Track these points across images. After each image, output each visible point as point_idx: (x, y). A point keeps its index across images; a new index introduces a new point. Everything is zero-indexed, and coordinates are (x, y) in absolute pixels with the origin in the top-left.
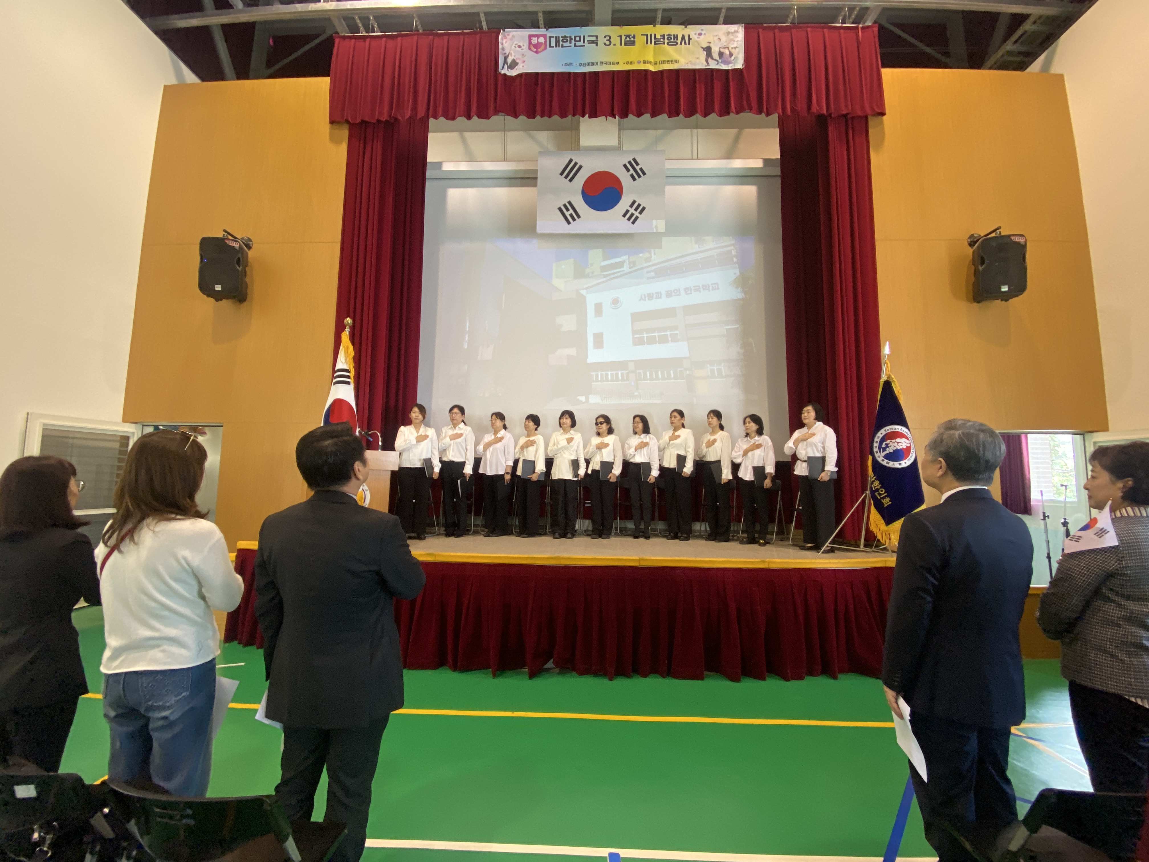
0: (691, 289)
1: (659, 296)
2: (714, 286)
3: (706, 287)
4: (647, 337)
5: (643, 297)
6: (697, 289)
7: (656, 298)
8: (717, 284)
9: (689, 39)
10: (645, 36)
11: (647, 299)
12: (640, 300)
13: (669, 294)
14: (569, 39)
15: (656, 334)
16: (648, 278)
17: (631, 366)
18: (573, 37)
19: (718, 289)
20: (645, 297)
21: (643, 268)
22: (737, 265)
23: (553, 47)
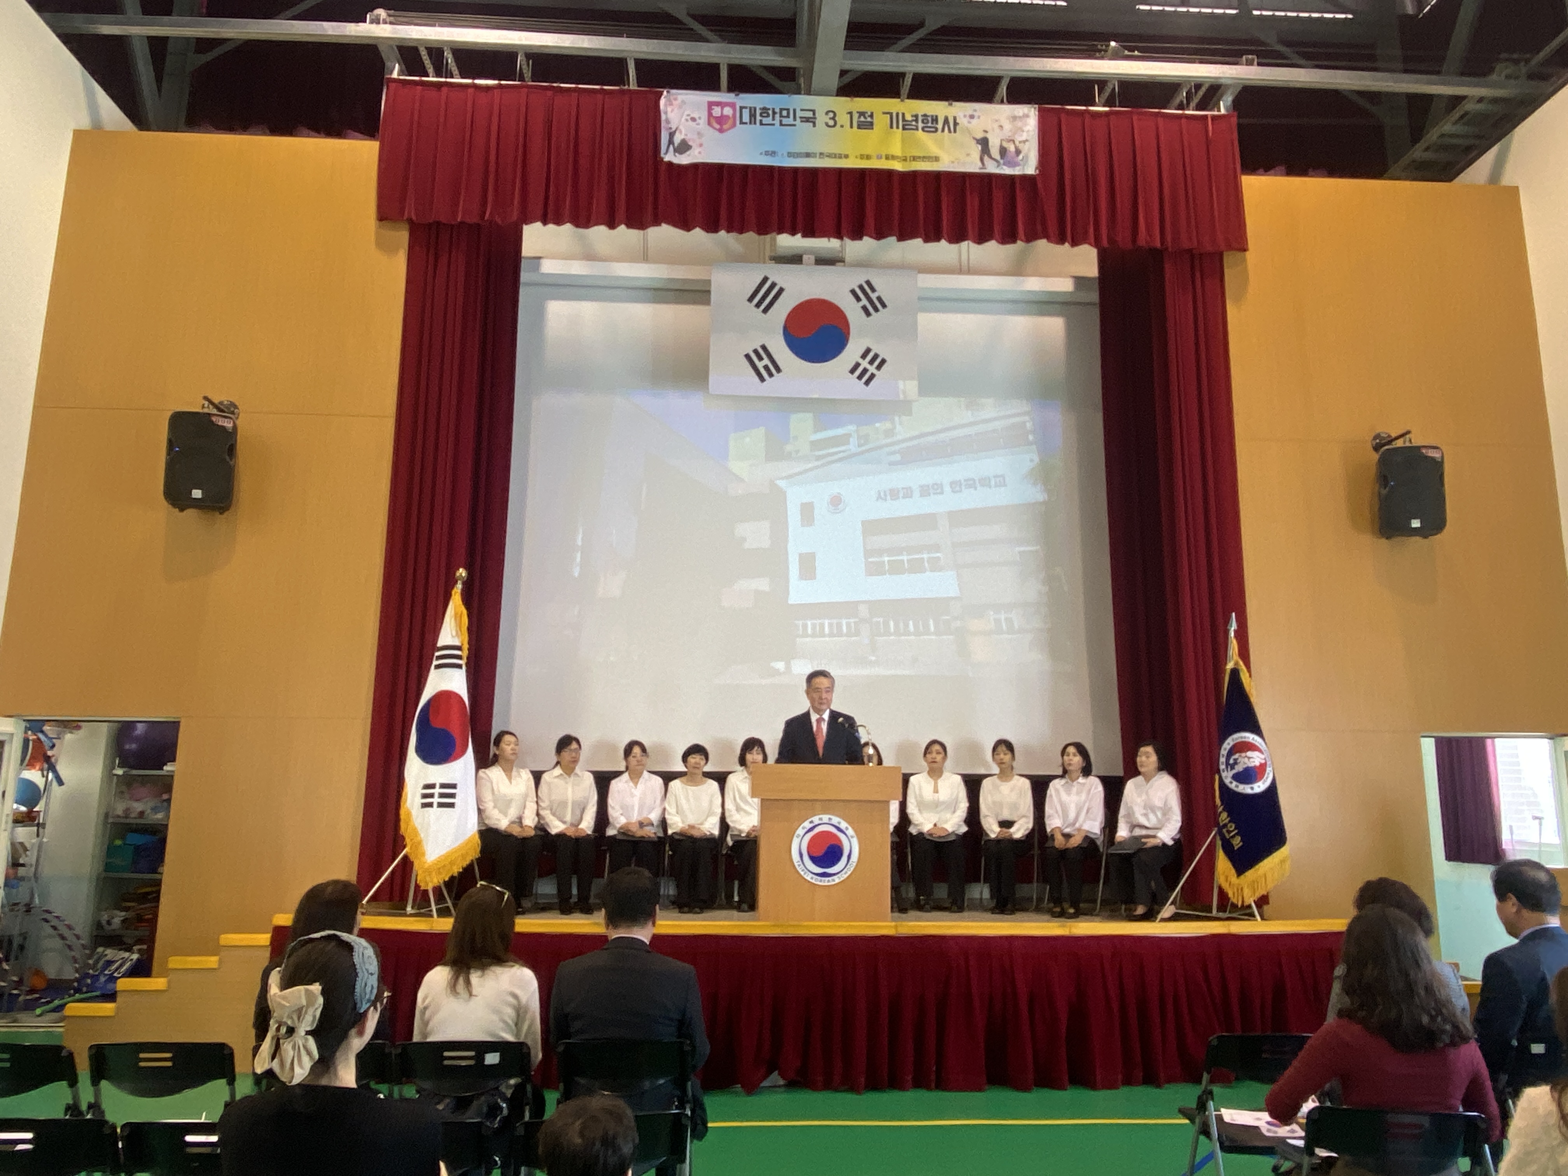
0: (961, 485)
1: (908, 493)
2: (998, 480)
3: (985, 482)
4: (889, 561)
5: (882, 494)
6: (971, 484)
7: (903, 498)
8: (1003, 476)
9: (956, 124)
10: (888, 116)
11: (888, 497)
12: (877, 500)
13: (925, 491)
14: (770, 112)
15: (905, 558)
16: (891, 464)
17: (863, 611)
18: (777, 110)
19: (1005, 485)
20: (885, 495)
21: (881, 447)
22: (1034, 447)
23: (746, 123)
